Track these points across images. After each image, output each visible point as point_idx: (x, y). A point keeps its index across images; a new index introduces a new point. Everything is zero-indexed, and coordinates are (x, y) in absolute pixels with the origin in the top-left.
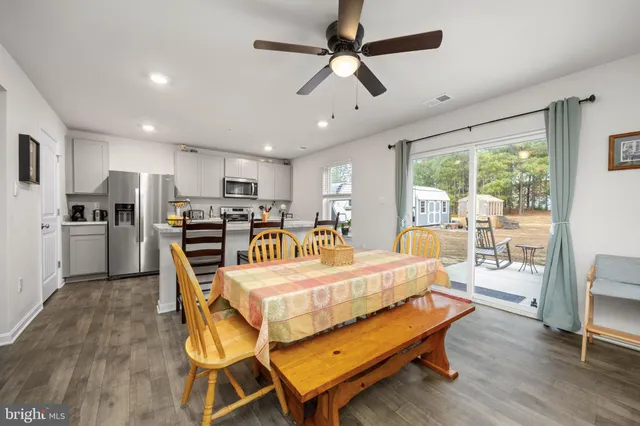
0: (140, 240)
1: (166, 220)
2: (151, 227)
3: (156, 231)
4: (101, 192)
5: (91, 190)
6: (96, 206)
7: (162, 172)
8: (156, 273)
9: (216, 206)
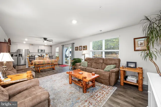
0: (23, 59)
1: (27, 56)
2: (25, 58)
3: (26, 58)
4: (16, 52)
5: (14, 52)
6: (15, 54)
7: (27, 49)
8: (26, 65)
9: (37, 54)
